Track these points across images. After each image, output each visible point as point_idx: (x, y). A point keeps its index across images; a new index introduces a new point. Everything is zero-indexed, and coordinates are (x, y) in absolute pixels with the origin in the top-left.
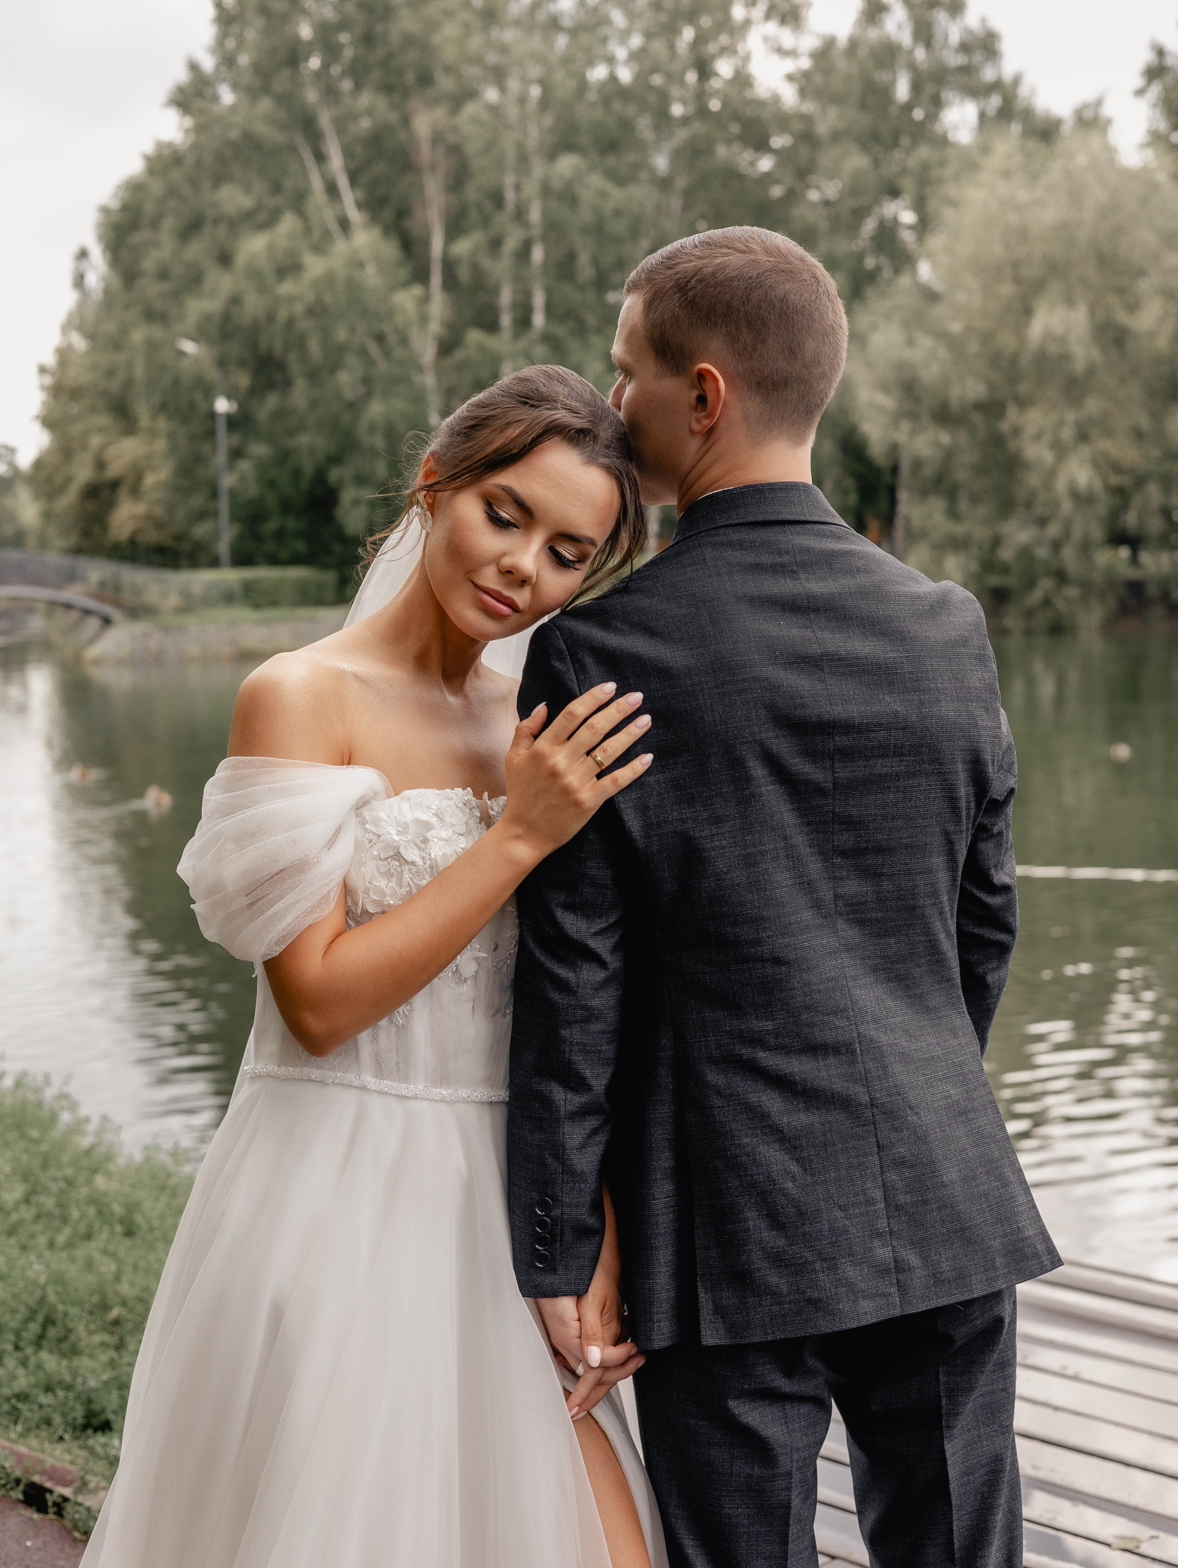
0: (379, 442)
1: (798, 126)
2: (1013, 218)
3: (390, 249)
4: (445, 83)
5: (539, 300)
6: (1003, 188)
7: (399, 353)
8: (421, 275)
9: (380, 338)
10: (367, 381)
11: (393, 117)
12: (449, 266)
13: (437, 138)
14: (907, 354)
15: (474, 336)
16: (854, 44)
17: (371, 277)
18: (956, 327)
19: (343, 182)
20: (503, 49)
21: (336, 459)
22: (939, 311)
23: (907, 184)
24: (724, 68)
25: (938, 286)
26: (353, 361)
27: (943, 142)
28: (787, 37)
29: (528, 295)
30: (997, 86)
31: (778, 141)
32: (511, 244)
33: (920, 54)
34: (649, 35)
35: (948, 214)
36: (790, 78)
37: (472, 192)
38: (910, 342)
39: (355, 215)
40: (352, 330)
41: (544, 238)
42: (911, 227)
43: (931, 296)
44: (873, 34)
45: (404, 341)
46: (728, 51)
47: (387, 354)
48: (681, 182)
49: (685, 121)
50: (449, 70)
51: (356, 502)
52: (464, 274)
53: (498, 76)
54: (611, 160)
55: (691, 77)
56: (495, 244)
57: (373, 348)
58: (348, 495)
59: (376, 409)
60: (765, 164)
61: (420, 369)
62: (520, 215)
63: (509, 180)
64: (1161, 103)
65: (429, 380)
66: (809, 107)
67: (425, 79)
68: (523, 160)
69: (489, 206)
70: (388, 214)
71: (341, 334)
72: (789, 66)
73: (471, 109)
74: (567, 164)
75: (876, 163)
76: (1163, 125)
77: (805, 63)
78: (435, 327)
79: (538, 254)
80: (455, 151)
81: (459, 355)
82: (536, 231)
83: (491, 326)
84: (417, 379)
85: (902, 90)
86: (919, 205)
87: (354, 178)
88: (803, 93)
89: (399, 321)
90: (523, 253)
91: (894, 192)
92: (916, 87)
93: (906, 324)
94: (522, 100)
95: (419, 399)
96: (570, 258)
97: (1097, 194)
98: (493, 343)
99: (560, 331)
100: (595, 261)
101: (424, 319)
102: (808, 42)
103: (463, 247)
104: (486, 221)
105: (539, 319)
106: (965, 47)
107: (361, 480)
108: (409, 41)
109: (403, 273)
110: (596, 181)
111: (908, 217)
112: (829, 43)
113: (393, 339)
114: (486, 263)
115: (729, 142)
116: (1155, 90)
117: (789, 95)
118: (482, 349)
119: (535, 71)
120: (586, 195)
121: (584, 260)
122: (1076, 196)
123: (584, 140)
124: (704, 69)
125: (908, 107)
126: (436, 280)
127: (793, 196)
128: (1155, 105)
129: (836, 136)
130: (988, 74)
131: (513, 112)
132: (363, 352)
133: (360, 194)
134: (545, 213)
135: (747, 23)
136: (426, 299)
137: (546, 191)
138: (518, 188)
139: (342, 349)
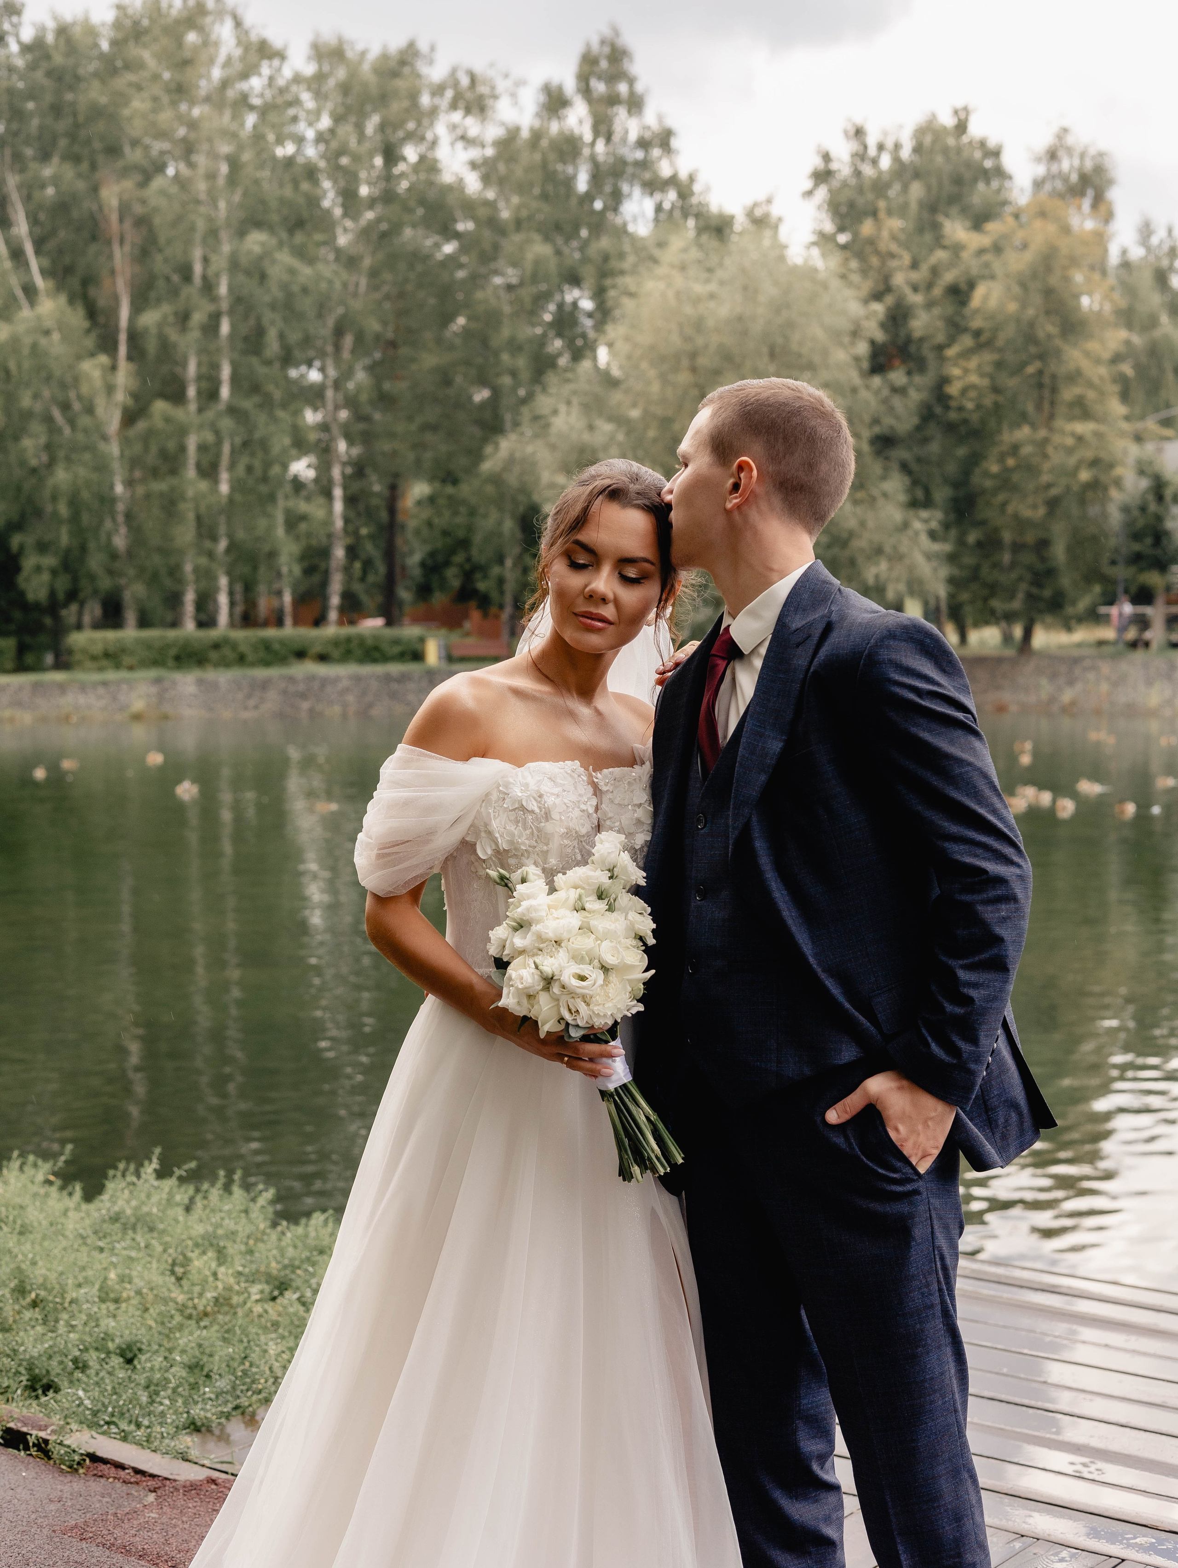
0: (63, 509)
1: (482, 212)
2: (688, 310)
3: (77, 318)
4: (132, 155)
5: (226, 372)
6: (679, 281)
7: (84, 421)
8: (108, 344)
9: (65, 407)
10: (49, 447)
11: (81, 185)
12: (134, 337)
13: (124, 210)
14: (586, 437)
15: (160, 406)
16: (537, 136)
17: (55, 345)
18: (635, 413)
19: (29, 249)
20: (193, 125)
21: (17, 525)
22: (617, 397)
23: (588, 273)
24: (411, 153)
25: (616, 372)
26: (37, 427)
27: (622, 232)
28: (472, 126)
29: (215, 367)
30: (673, 181)
31: (464, 226)
32: (198, 318)
33: (600, 147)
34: (338, 119)
35: (628, 304)
36: (474, 165)
37: (159, 263)
38: (591, 428)
39: (39, 282)
40: (36, 396)
41: (231, 312)
42: (590, 315)
43: (609, 381)
44: (554, 127)
45: (90, 410)
46: (416, 137)
47: (72, 422)
48: (367, 262)
49: (372, 203)
50: (135, 143)
51: (38, 569)
52: (151, 346)
53: (188, 150)
54: (299, 238)
55: (378, 161)
56: (184, 318)
57: (57, 414)
58: (29, 562)
59: (61, 476)
60: (449, 248)
61: (105, 438)
62: (208, 287)
63: (197, 254)
64: (826, 206)
65: (114, 449)
66: (491, 195)
67: (113, 150)
68: (213, 234)
69: (176, 278)
70: (75, 282)
71: (26, 401)
72: (474, 153)
73: (157, 183)
74: (256, 241)
75: (558, 253)
76: (829, 227)
77: (490, 152)
78: (120, 396)
79: (225, 327)
80: (142, 222)
81: (141, 425)
82: (225, 305)
83: (177, 396)
84: (102, 446)
85: (582, 184)
86: (599, 294)
87: (39, 245)
88: (486, 179)
89: (84, 389)
90: (211, 327)
91: (575, 280)
92: (596, 178)
93: (586, 408)
94: (211, 176)
95: (102, 467)
96: (260, 332)
97: (769, 291)
98: (179, 414)
99: (247, 404)
100: (282, 336)
101: (110, 389)
102: (493, 132)
103: (149, 319)
104: (174, 292)
105: (225, 392)
106: (643, 144)
107: (42, 547)
108: (97, 112)
109: (89, 342)
110: (285, 257)
111: (587, 304)
112: (513, 133)
113: (77, 406)
114: (173, 335)
115: (414, 226)
116: (822, 193)
117: (473, 183)
118: (167, 420)
119: (225, 149)
120: (275, 272)
121: (272, 335)
122: (749, 291)
123: (275, 218)
124: (391, 155)
125: (589, 197)
126: (123, 350)
127: (476, 280)
128: (819, 208)
129: (518, 224)
130: (665, 170)
131: (202, 186)
132: (48, 419)
133: (46, 262)
134: (231, 288)
135: (433, 112)
136: (114, 368)
137: (234, 265)
138: (206, 260)
139: (27, 415)
